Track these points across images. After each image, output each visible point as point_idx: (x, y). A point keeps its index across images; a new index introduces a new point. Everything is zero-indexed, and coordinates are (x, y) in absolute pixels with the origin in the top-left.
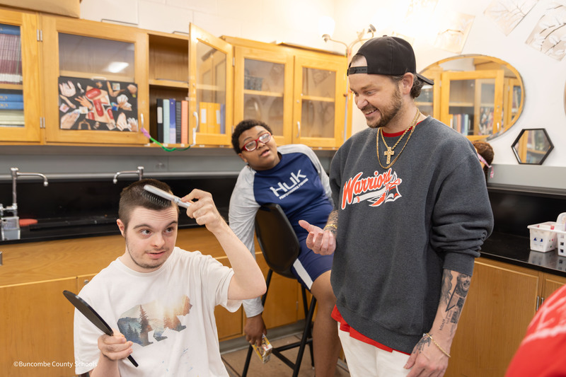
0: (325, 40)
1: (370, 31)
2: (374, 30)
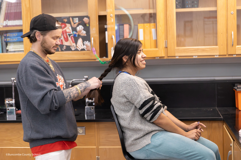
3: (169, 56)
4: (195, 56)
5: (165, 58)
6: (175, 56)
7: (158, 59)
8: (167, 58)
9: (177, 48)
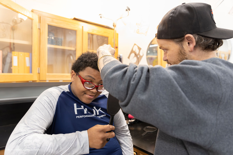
0: (101, 17)
1: (127, 10)
2: (129, 10)
3: (41, 80)
4: (61, 80)
5: (37, 82)
6: (46, 81)
7: (30, 83)
8: (39, 82)
9: (47, 74)
